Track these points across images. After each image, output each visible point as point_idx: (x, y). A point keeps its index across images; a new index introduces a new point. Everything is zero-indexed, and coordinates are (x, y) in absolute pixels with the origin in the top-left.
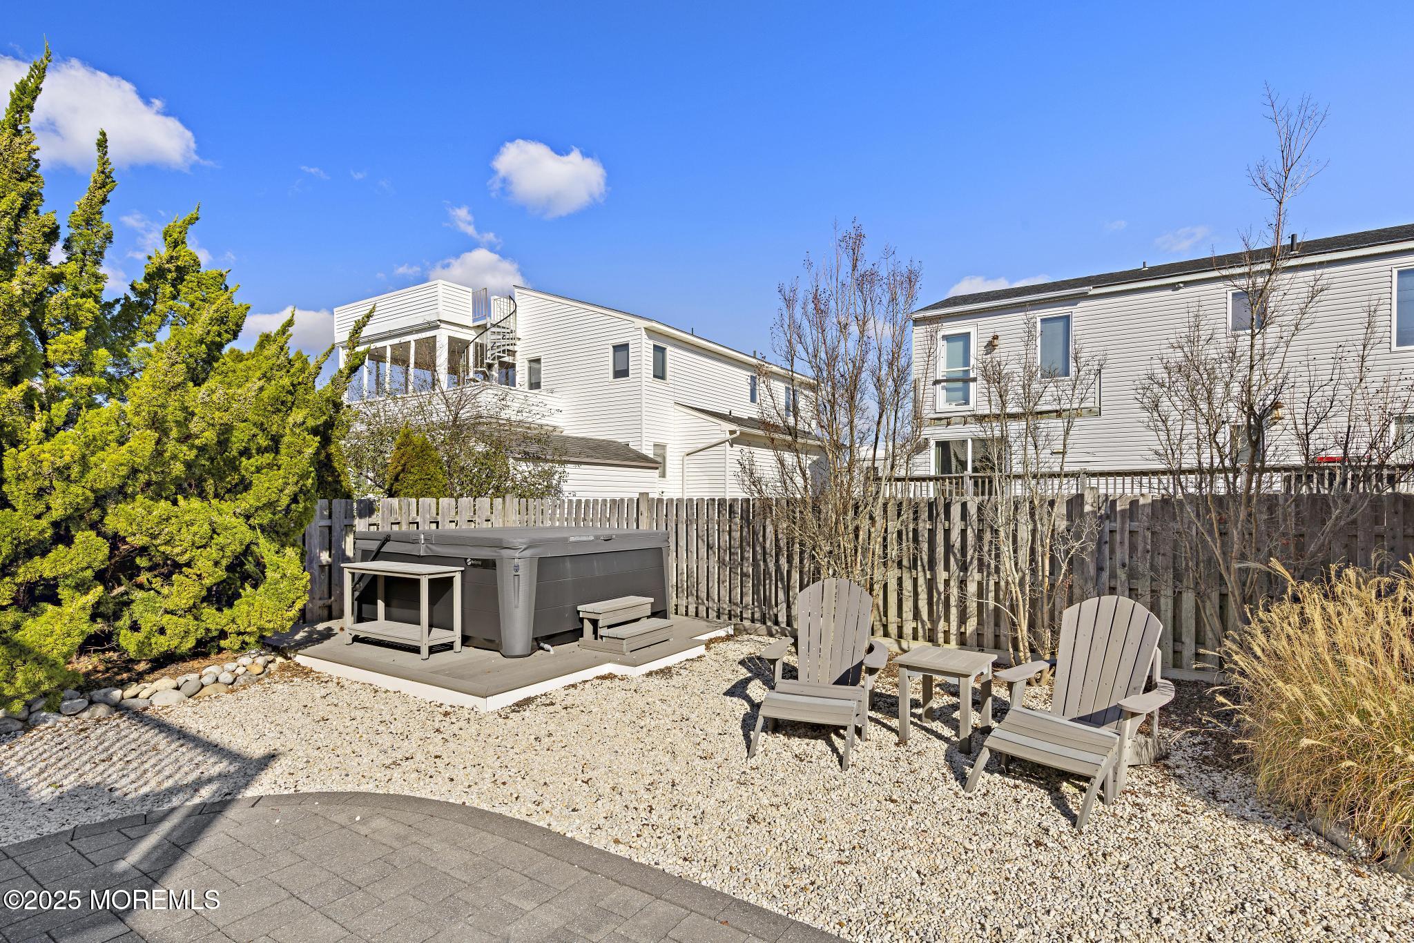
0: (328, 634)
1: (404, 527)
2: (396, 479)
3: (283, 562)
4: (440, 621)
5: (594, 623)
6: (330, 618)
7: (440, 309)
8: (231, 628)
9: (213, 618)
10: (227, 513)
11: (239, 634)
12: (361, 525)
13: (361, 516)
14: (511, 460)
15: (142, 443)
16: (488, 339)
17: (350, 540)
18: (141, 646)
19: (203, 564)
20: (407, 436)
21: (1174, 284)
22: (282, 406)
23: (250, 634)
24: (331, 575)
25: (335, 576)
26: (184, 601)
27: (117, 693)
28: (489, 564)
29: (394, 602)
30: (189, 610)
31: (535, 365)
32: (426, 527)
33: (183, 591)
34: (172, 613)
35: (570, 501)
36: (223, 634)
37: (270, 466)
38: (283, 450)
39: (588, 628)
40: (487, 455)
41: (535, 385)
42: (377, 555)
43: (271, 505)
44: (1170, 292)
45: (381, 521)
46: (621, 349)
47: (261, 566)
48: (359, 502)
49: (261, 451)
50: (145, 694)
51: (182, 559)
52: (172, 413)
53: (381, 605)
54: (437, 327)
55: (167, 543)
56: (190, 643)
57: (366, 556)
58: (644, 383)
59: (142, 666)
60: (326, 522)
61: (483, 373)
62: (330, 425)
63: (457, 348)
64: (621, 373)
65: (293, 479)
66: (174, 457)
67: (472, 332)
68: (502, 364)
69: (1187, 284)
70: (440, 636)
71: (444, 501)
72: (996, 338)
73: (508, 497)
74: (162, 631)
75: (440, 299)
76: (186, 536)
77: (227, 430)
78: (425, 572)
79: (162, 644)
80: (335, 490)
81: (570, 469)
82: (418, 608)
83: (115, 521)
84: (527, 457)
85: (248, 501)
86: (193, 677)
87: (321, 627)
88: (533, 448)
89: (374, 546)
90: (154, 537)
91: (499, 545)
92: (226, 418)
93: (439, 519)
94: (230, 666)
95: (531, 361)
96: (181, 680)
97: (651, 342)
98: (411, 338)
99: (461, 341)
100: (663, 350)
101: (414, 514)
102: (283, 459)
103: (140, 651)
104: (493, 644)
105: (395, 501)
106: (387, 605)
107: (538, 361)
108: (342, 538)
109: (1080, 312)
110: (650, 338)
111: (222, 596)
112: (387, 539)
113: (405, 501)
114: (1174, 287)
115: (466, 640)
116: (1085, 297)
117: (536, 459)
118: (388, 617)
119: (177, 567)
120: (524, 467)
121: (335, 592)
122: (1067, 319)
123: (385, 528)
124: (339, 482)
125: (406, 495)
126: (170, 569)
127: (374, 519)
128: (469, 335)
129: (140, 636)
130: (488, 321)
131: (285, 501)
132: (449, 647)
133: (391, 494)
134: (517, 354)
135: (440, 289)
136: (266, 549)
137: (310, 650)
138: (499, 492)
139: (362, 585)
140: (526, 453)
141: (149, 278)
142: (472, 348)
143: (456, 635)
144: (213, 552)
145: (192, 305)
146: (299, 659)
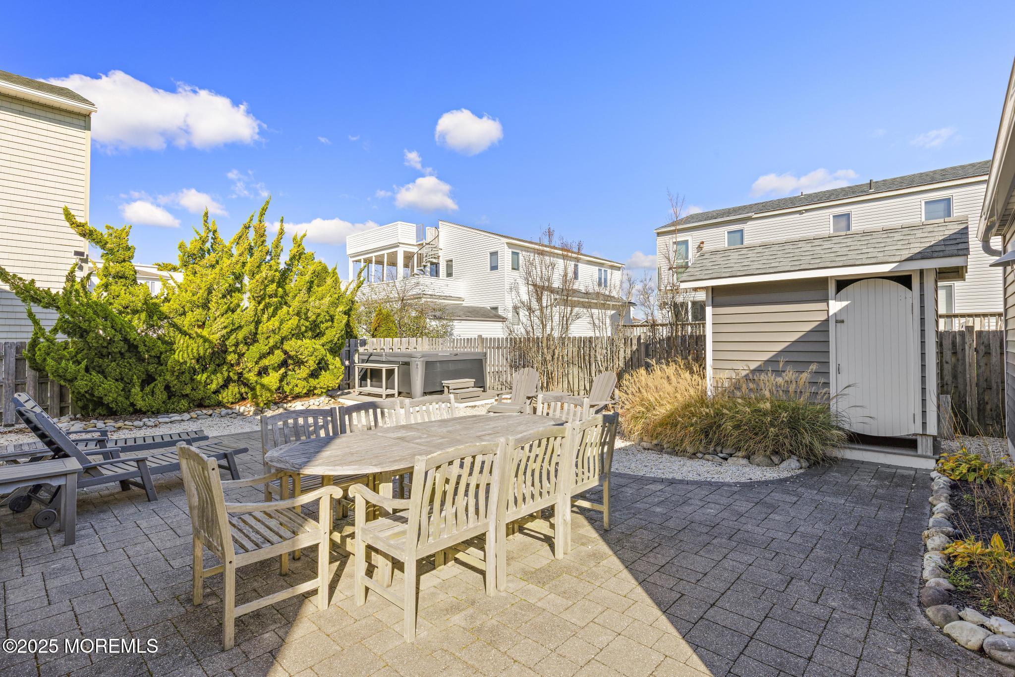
0: (349, 393)
1: (379, 351)
2: (376, 330)
3: (335, 362)
4: (390, 386)
5: (448, 387)
6: (349, 388)
7: (399, 237)
8: (318, 386)
9: (313, 382)
10: (317, 344)
11: (321, 388)
12: (361, 349)
13: (361, 346)
14: (428, 320)
15: (294, 321)
16: (424, 251)
17: (357, 356)
18: (292, 390)
19: (311, 363)
20: (380, 310)
21: (800, 211)
22: (335, 304)
23: (324, 388)
24: (349, 371)
25: (351, 370)
26: (304, 375)
27: (285, 405)
28: (407, 364)
29: (374, 380)
30: (305, 379)
31: (449, 263)
32: (387, 350)
33: (303, 372)
34: (300, 379)
35: (457, 339)
36: (315, 388)
37: (331, 327)
38: (335, 321)
39: (446, 389)
40: (416, 318)
41: (449, 275)
42: (367, 361)
43: (331, 341)
44: (798, 215)
45: (369, 348)
46: (494, 254)
47: (327, 365)
48: (361, 340)
49: (327, 321)
50: (293, 406)
51: (305, 360)
52: (304, 310)
53: (369, 381)
54: (398, 246)
55: (301, 354)
56: (305, 391)
57: (363, 361)
58: (506, 273)
59: (289, 399)
60: (348, 349)
61: (422, 270)
62: (350, 310)
63: (408, 257)
64: (494, 268)
65: (339, 332)
66: (303, 325)
67: (416, 247)
68: (432, 263)
69: (807, 211)
70: (390, 392)
71: (395, 339)
72: (702, 243)
73: (424, 337)
74: (297, 386)
75: (399, 231)
76: (306, 352)
77: (319, 315)
78: (384, 367)
79: (297, 390)
80: (351, 335)
81: (456, 323)
82: (381, 382)
83: (287, 346)
84: (435, 318)
85: (324, 339)
86: (307, 402)
87: (346, 391)
88: (438, 314)
89: (366, 357)
90: (297, 352)
91: (411, 356)
92: (319, 311)
93: (393, 347)
94: (318, 400)
95: (447, 261)
96: (303, 403)
97: (510, 250)
98: (385, 252)
99: (410, 253)
100: (517, 254)
101: (382, 345)
102: (335, 324)
103: (290, 392)
104: (409, 395)
105: (375, 340)
106: (371, 381)
107: (451, 261)
108: (354, 355)
109: (748, 227)
110: (509, 248)
111: (314, 375)
112: (371, 355)
113: (379, 339)
114: (800, 212)
115: (400, 393)
116: (750, 219)
117: (440, 318)
118: (372, 386)
119: (303, 363)
120: (434, 323)
121: (352, 377)
122: (742, 231)
123: (371, 351)
124: (352, 331)
125: (380, 337)
126: (300, 363)
127: (366, 347)
128: (415, 250)
129: (290, 387)
130: (424, 242)
131: (336, 340)
132: (393, 396)
133: (373, 336)
134: (441, 258)
135: (399, 226)
136: (329, 357)
137: (343, 397)
138: (422, 334)
139: (362, 373)
140: (435, 316)
141: (291, 260)
142: (416, 256)
143: (396, 392)
144: (313, 357)
145: (304, 267)
146: (339, 400)
